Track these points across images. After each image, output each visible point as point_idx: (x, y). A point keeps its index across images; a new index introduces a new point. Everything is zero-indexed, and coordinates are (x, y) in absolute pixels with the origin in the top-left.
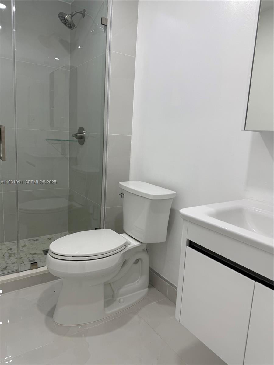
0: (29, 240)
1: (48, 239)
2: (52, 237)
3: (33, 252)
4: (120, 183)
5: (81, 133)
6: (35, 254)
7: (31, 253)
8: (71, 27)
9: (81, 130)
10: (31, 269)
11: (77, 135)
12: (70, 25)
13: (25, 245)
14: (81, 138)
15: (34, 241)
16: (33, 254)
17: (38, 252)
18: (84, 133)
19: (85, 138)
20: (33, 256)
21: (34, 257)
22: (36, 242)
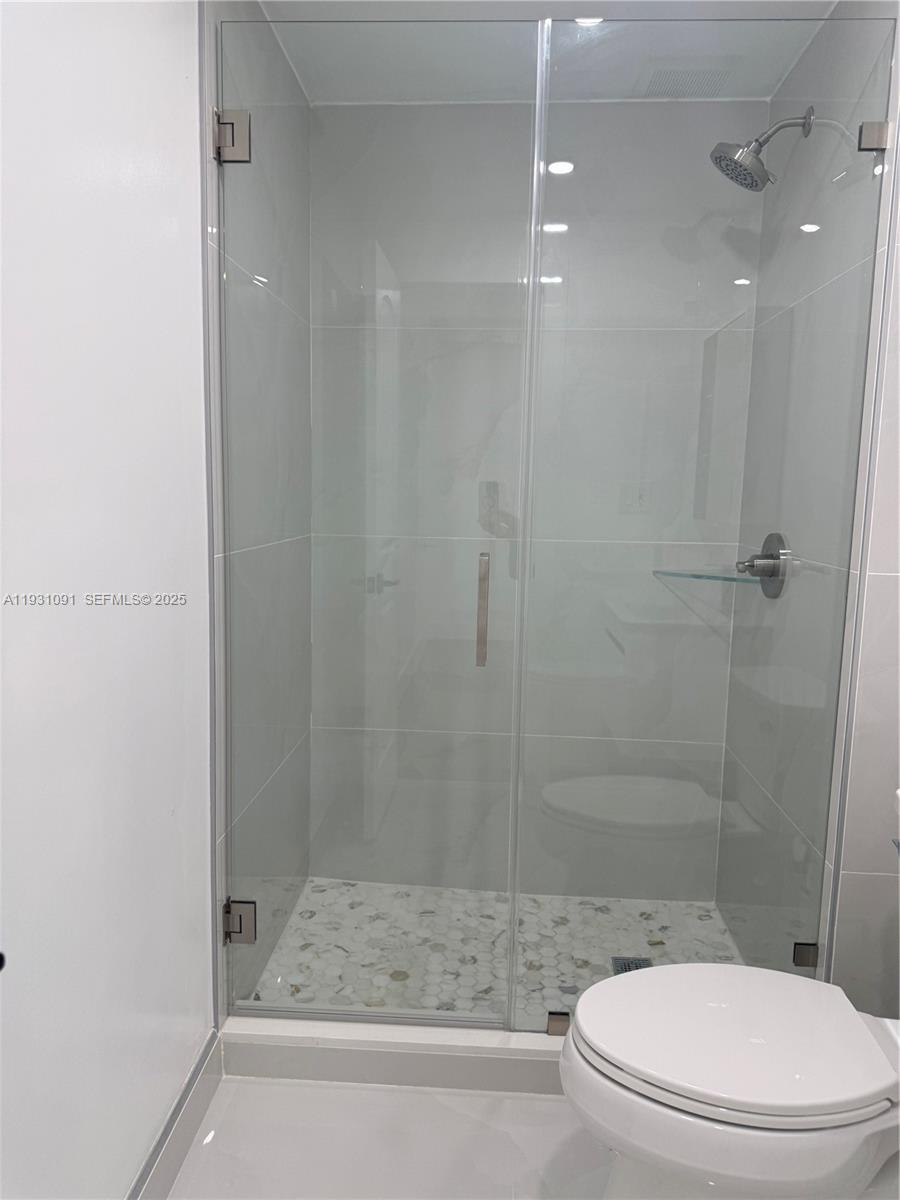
0: (581, 903)
1: (642, 915)
2: (656, 912)
3: (580, 955)
4: (898, 793)
5: (771, 557)
6: (586, 963)
7: (573, 958)
8: (757, 185)
9: (773, 544)
10: (547, 1032)
11: (758, 562)
12: (751, 178)
13: (564, 921)
14: (769, 575)
15: (596, 910)
16: (579, 963)
17: (596, 960)
18: (784, 554)
19: (784, 575)
20: (580, 971)
21: (580, 977)
22: (601, 916)
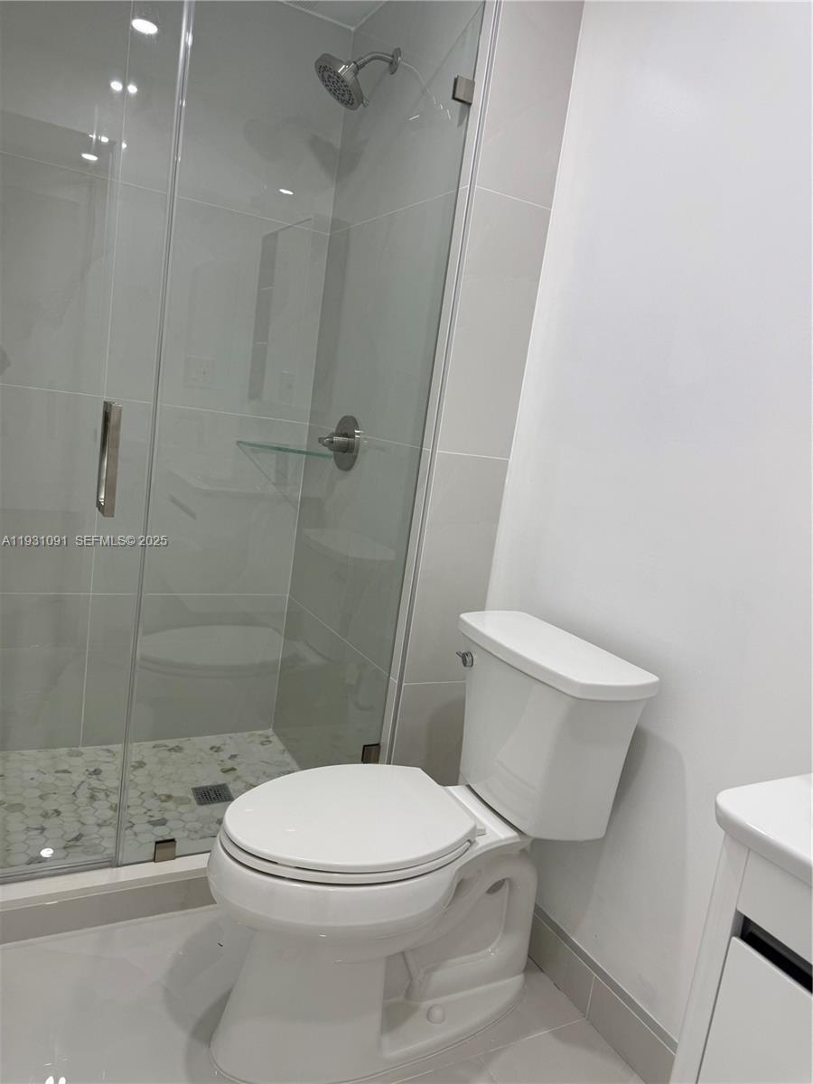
0: (154, 747)
1: (212, 748)
2: (224, 744)
3: (162, 791)
4: (464, 616)
5: (345, 435)
6: (169, 797)
7: (155, 794)
8: (353, 103)
9: (347, 426)
10: (154, 860)
11: (336, 439)
12: (347, 95)
13: (141, 764)
14: (345, 451)
15: (169, 750)
16: (163, 798)
17: (178, 792)
18: (358, 434)
19: (357, 452)
20: (165, 804)
21: (166, 810)
22: (174, 755)
